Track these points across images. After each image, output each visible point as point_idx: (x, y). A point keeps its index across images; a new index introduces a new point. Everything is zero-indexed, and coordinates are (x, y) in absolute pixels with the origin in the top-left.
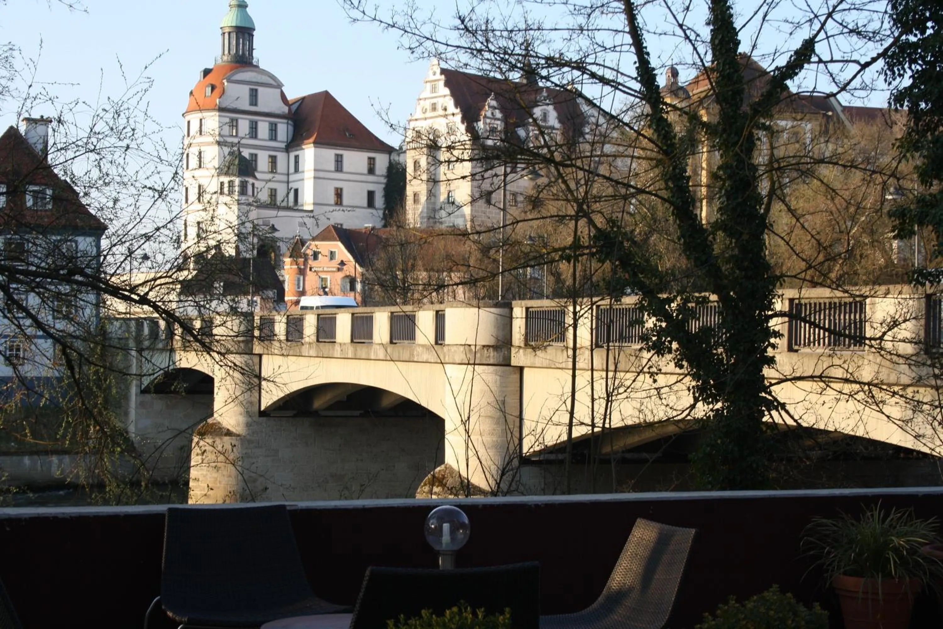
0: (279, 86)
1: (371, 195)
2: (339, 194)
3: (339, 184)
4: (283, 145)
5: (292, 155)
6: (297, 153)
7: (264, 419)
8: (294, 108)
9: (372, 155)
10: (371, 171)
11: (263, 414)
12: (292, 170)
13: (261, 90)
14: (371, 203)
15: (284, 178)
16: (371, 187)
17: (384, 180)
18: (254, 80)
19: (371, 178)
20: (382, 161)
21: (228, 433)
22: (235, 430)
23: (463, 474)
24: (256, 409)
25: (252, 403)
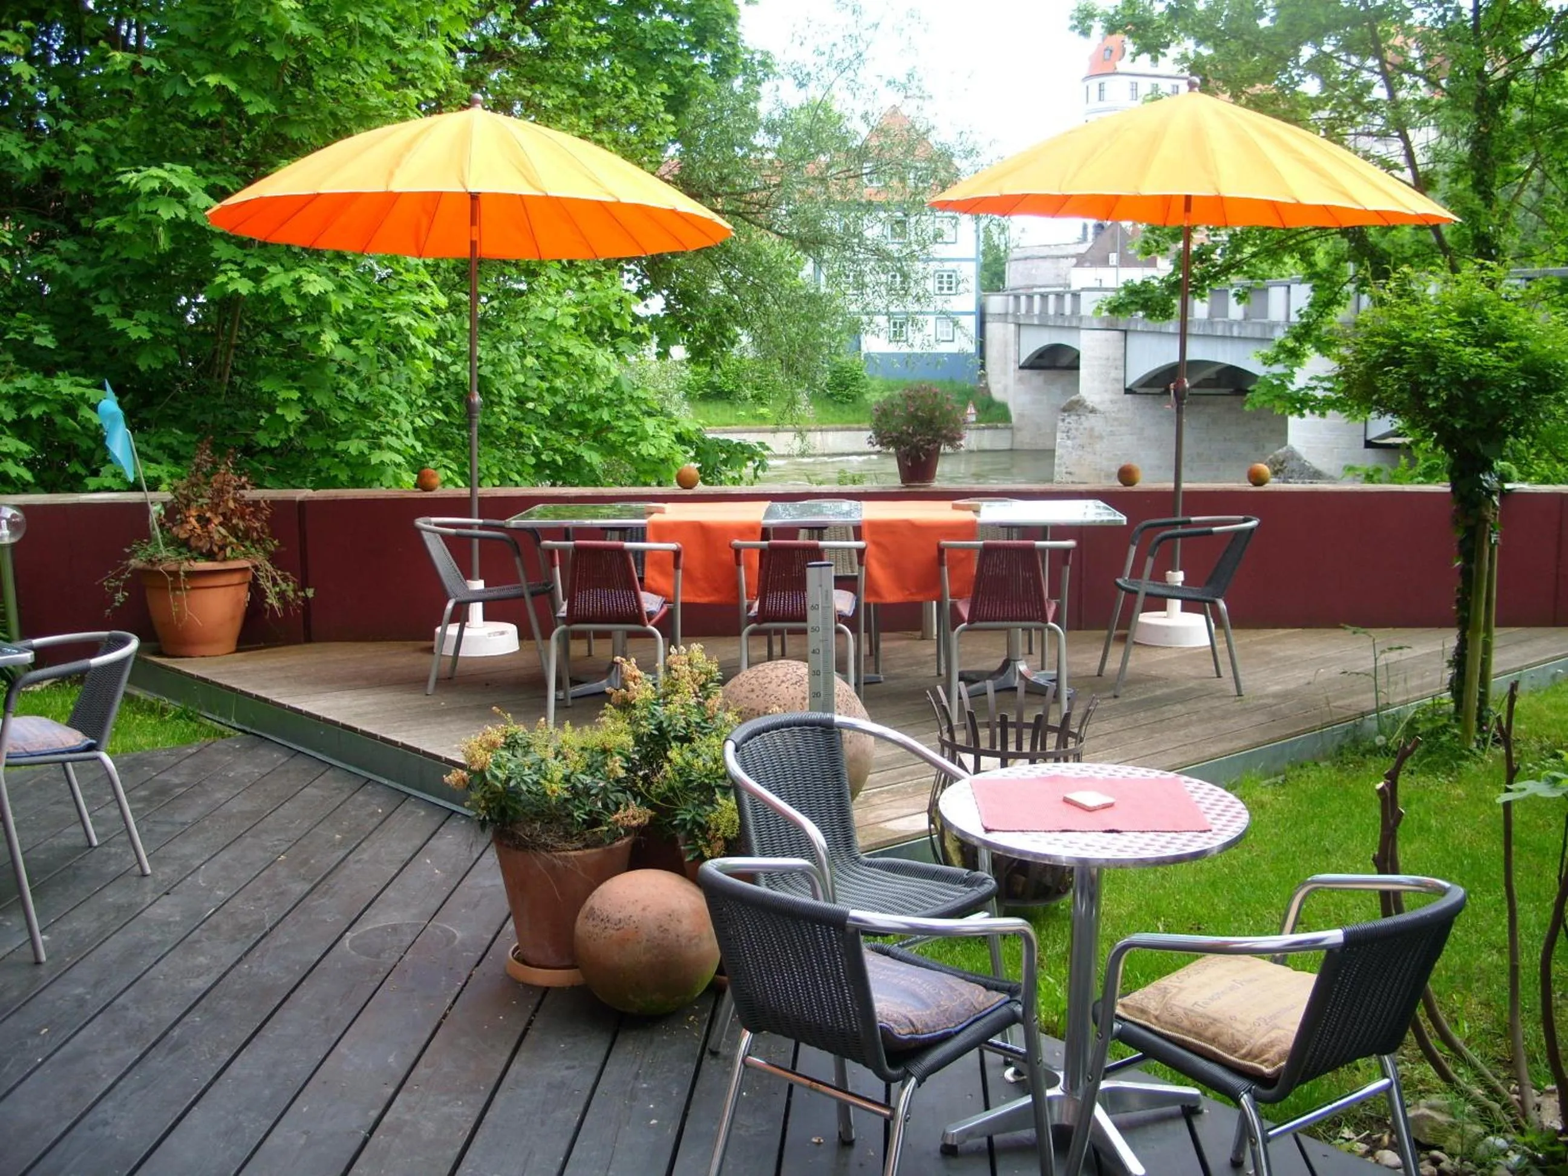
7: (1129, 396)
11: (1128, 391)
21: (1093, 411)
22: (1100, 408)
23: (1305, 457)
24: (1121, 386)
25: (1117, 380)
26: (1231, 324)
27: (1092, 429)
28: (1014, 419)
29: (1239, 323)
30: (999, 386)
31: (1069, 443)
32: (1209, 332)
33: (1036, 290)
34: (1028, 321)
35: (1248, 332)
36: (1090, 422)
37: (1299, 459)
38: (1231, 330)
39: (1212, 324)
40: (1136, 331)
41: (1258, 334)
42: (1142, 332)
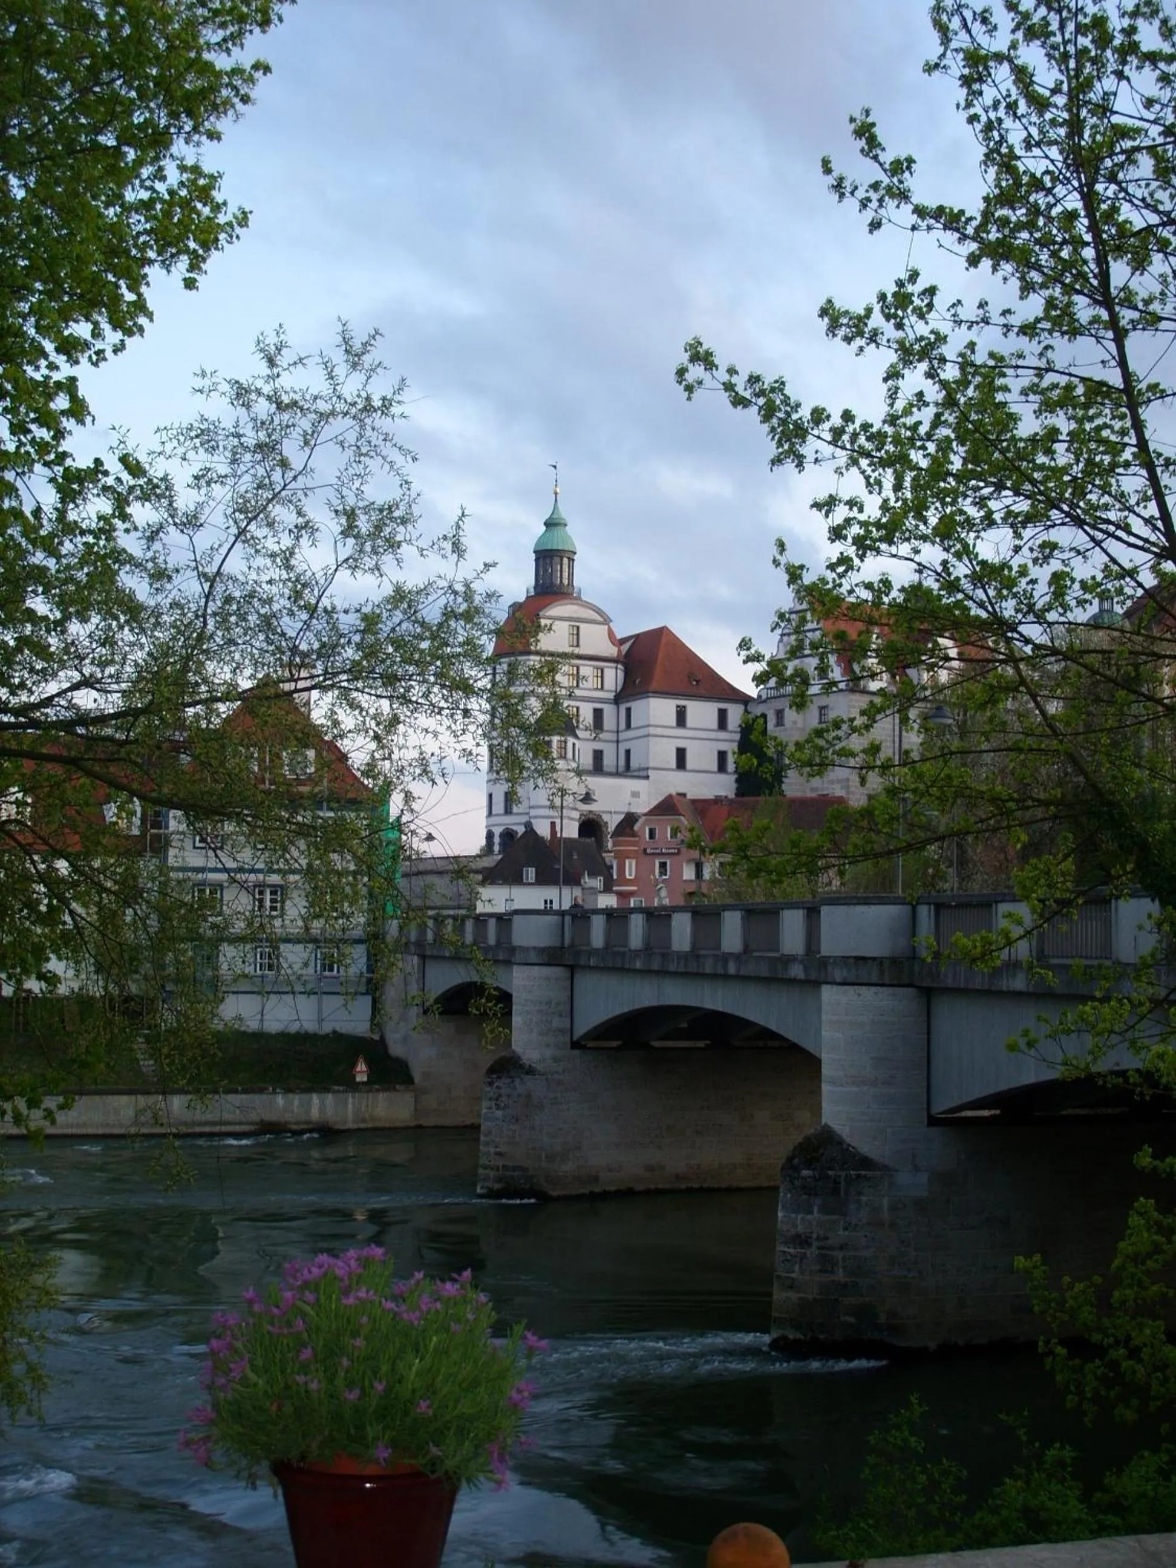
0: (606, 621)
1: (722, 756)
2: (681, 754)
3: (682, 744)
4: (611, 696)
5: (623, 708)
6: (628, 705)
7: (577, 1052)
8: (625, 647)
9: (723, 706)
10: (722, 724)
11: (575, 1045)
12: (623, 726)
13: (582, 626)
14: (722, 767)
15: (613, 737)
16: (723, 747)
17: (737, 737)
18: (574, 615)
19: (722, 735)
20: (735, 714)
21: (531, 1071)
22: (540, 1067)
23: (848, 1140)
24: (568, 1039)
25: (561, 1031)
26: (726, 958)
27: (529, 1096)
28: (417, 1080)
29: (737, 957)
30: (397, 1036)
31: (499, 1113)
32: (693, 967)
33: (446, 912)
34: (435, 953)
35: (750, 969)
36: (526, 1085)
37: (840, 1142)
38: (725, 966)
39: (698, 957)
40: (588, 967)
41: (764, 972)
42: (597, 968)
